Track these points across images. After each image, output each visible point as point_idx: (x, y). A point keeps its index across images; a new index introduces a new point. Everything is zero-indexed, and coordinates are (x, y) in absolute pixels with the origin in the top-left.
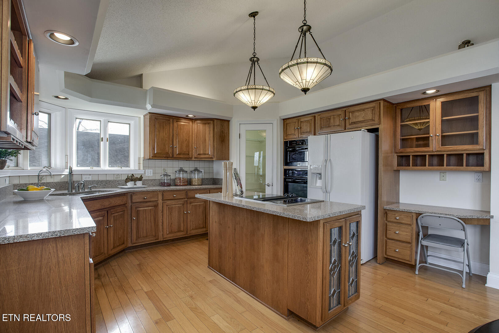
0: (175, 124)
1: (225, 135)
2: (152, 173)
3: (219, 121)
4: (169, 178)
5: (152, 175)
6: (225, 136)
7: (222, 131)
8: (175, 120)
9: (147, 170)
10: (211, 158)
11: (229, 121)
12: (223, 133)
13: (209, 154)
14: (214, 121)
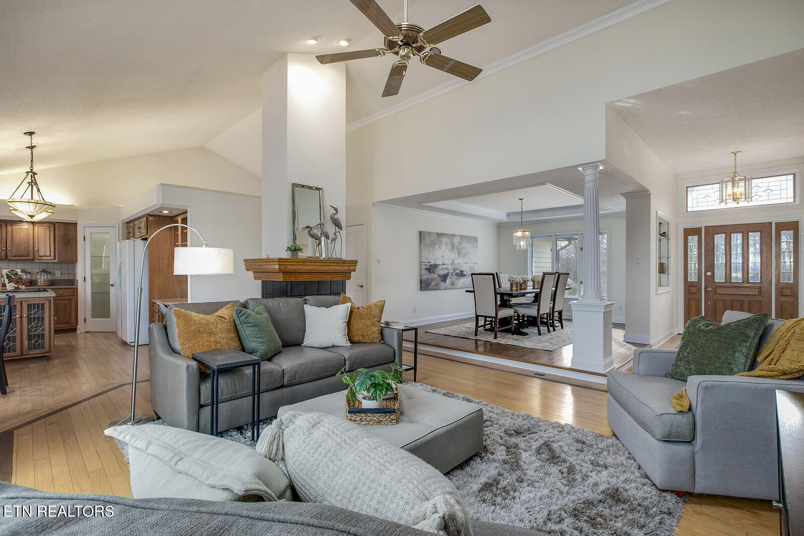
0: (9, 228)
1: (71, 237)
3: (61, 226)
7: (67, 234)
8: (9, 224)
10: (52, 260)
11: (77, 224)
12: (68, 236)
13: (50, 256)
14: (54, 224)
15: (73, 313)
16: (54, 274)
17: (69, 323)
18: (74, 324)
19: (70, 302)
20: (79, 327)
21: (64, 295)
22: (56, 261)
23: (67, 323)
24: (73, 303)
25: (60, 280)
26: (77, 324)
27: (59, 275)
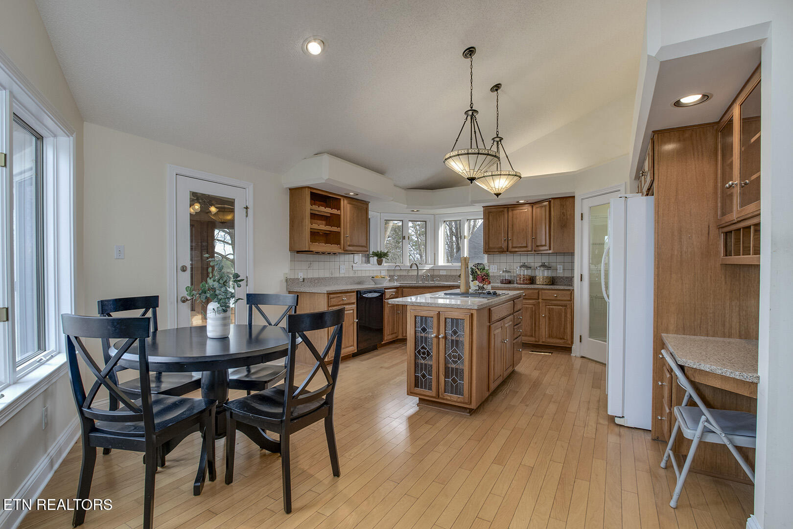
0: (510, 213)
1: (568, 217)
2: (496, 268)
3: (558, 202)
4: (509, 274)
5: (496, 271)
6: (567, 219)
7: (563, 213)
8: (510, 209)
9: (491, 266)
10: (547, 250)
11: (574, 197)
12: (564, 215)
13: (545, 245)
14: (550, 201)
15: (569, 326)
16: (557, 269)
17: (564, 339)
18: (569, 342)
19: (565, 309)
20: (574, 347)
21: (558, 298)
22: (550, 252)
23: (561, 339)
24: (569, 311)
25: (562, 278)
26: (572, 343)
27: (561, 271)
